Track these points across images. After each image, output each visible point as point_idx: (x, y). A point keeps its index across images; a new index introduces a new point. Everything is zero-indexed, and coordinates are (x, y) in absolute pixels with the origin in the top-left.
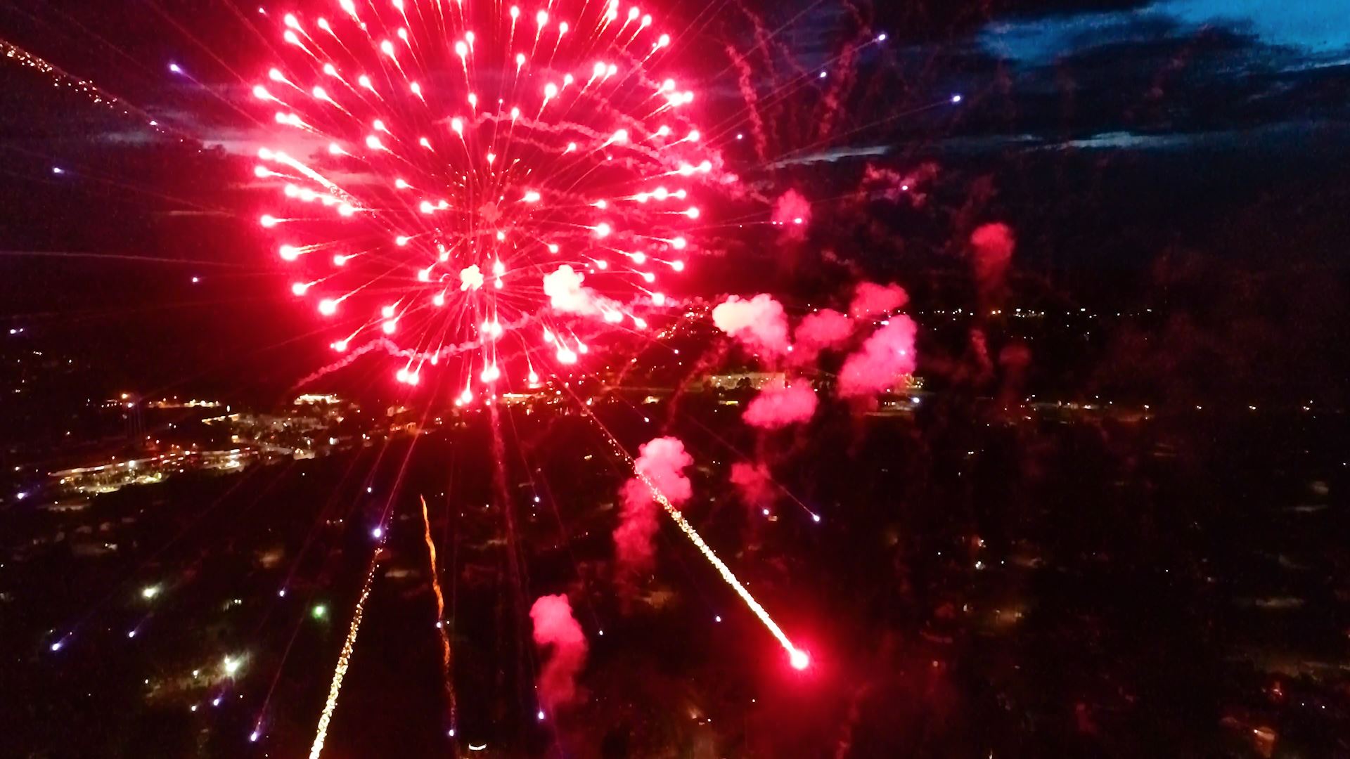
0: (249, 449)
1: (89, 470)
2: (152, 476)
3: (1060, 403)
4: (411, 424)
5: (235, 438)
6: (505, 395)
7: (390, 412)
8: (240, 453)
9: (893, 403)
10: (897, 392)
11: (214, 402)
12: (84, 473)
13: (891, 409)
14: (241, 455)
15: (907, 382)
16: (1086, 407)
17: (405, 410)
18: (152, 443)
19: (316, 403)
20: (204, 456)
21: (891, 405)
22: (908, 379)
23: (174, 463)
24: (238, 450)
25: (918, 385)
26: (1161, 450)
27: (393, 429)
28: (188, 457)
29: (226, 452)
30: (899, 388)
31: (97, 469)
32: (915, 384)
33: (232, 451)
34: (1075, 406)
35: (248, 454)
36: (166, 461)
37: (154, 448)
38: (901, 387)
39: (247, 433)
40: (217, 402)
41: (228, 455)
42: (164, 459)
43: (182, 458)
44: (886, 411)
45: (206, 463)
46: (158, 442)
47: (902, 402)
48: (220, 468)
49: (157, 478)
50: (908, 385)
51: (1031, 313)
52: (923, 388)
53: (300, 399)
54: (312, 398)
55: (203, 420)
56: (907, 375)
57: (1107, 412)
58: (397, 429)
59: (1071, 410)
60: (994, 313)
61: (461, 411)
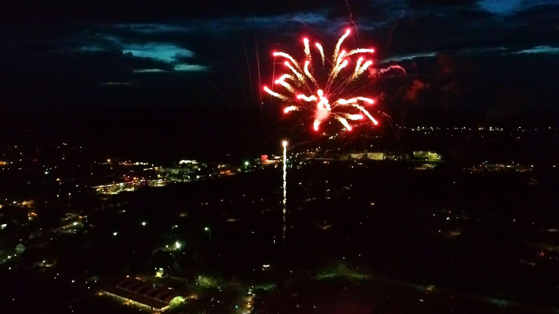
0: (165, 179)
1: (106, 186)
2: (130, 188)
3: (497, 165)
4: (229, 171)
5: (159, 176)
7: (219, 167)
8: (162, 181)
9: (427, 165)
10: (430, 160)
11: (146, 163)
12: (104, 187)
14: (163, 182)
16: (508, 166)
17: (225, 166)
18: (126, 177)
19: (189, 163)
20: (149, 182)
21: (426, 165)
22: (435, 156)
23: (137, 184)
24: (161, 180)
25: (439, 158)
26: (532, 182)
27: (221, 173)
28: (142, 182)
29: (157, 181)
30: (431, 159)
31: (109, 186)
32: (438, 157)
33: (159, 180)
34: (503, 166)
35: (165, 181)
36: (134, 184)
37: (127, 179)
39: (163, 174)
40: (147, 163)
41: (158, 181)
42: (133, 183)
43: (140, 183)
44: (424, 167)
45: (150, 184)
46: (129, 177)
47: (432, 164)
48: (156, 186)
49: (132, 189)
50: (435, 157)
51: (497, 129)
52: (441, 159)
53: (181, 162)
54: (186, 162)
55: (144, 170)
56: (435, 154)
57: (517, 168)
58: (223, 173)
59: (501, 167)
60: (480, 129)
61: (248, 167)
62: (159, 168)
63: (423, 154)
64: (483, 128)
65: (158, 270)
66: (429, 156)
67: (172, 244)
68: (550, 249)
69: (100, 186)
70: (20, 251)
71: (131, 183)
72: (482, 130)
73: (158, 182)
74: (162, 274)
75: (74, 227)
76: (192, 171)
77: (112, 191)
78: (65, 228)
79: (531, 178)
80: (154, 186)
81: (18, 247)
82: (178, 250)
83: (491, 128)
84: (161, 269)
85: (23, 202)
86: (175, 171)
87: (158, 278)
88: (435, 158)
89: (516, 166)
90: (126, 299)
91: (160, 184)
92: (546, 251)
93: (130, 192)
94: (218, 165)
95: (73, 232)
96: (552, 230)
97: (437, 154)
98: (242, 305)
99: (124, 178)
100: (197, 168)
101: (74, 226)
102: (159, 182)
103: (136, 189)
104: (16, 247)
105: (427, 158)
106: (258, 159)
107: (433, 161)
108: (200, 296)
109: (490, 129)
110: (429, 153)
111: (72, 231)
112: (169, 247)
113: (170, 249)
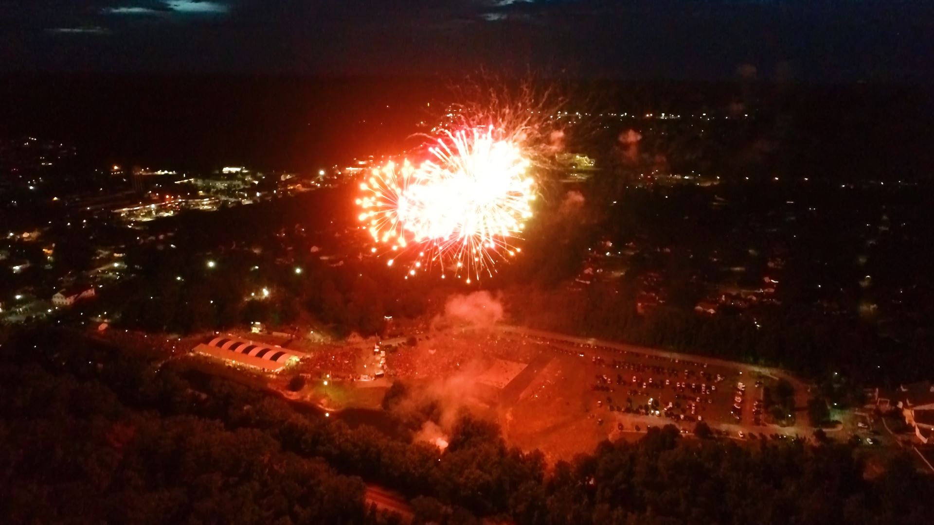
0: (213, 198)
1: (132, 209)
2: (167, 212)
3: (671, 175)
4: (299, 185)
5: (201, 192)
6: (347, 169)
7: (283, 178)
8: (209, 200)
9: (576, 175)
10: (579, 168)
11: (172, 171)
12: (129, 211)
13: (575, 178)
14: (210, 202)
15: (585, 162)
16: (686, 177)
17: (291, 177)
18: (154, 195)
19: (237, 172)
20: (190, 202)
21: (574, 176)
22: (586, 160)
23: (174, 206)
24: (208, 199)
25: (592, 164)
26: (716, 201)
27: (289, 188)
28: (180, 203)
29: (202, 200)
30: (580, 165)
31: (136, 208)
32: (590, 163)
33: (205, 200)
34: (679, 177)
35: (213, 202)
36: (169, 205)
37: (155, 198)
38: (582, 165)
39: (207, 190)
40: (174, 172)
41: (204, 201)
42: (168, 203)
43: (177, 203)
44: (571, 179)
45: (193, 206)
46: (157, 194)
47: (582, 174)
48: (201, 209)
49: (171, 213)
50: (586, 163)
51: (671, 116)
52: (595, 166)
53: (226, 170)
54: (234, 170)
55: (176, 182)
56: (586, 157)
57: (696, 181)
58: (292, 187)
59: (676, 180)
60: (648, 115)
61: (324, 177)
62: (196, 181)
63: (570, 158)
64: (651, 115)
65: (254, 325)
66: (578, 161)
67: (258, 291)
68: (734, 293)
69: (124, 209)
70: (59, 302)
71: (166, 205)
72: (650, 117)
73: (203, 203)
74: (259, 329)
75: (114, 270)
76: (247, 185)
77: (143, 216)
78: (102, 271)
79: (716, 196)
80: (199, 209)
81: (55, 297)
82: (266, 298)
83: (663, 114)
84: (258, 323)
85: (23, 233)
86: (221, 185)
87: (255, 334)
88: (586, 165)
89: (697, 178)
90: (228, 360)
91: (207, 205)
92: (728, 296)
93: (168, 217)
94: (282, 175)
95: (114, 276)
96: (738, 269)
97: (590, 157)
98: (371, 365)
99: (151, 196)
100: (251, 181)
101: (114, 267)
102: (205, 203)
103: (176, 213)
104: (52, 298)
105: (576, 165)
106: (336, 166)
107: (584, 169)
108: (317, 355)
109: (661, 116)
110: (578, 157)
111: (113, 274)
112: (255, 294)
113: (257, 298)
